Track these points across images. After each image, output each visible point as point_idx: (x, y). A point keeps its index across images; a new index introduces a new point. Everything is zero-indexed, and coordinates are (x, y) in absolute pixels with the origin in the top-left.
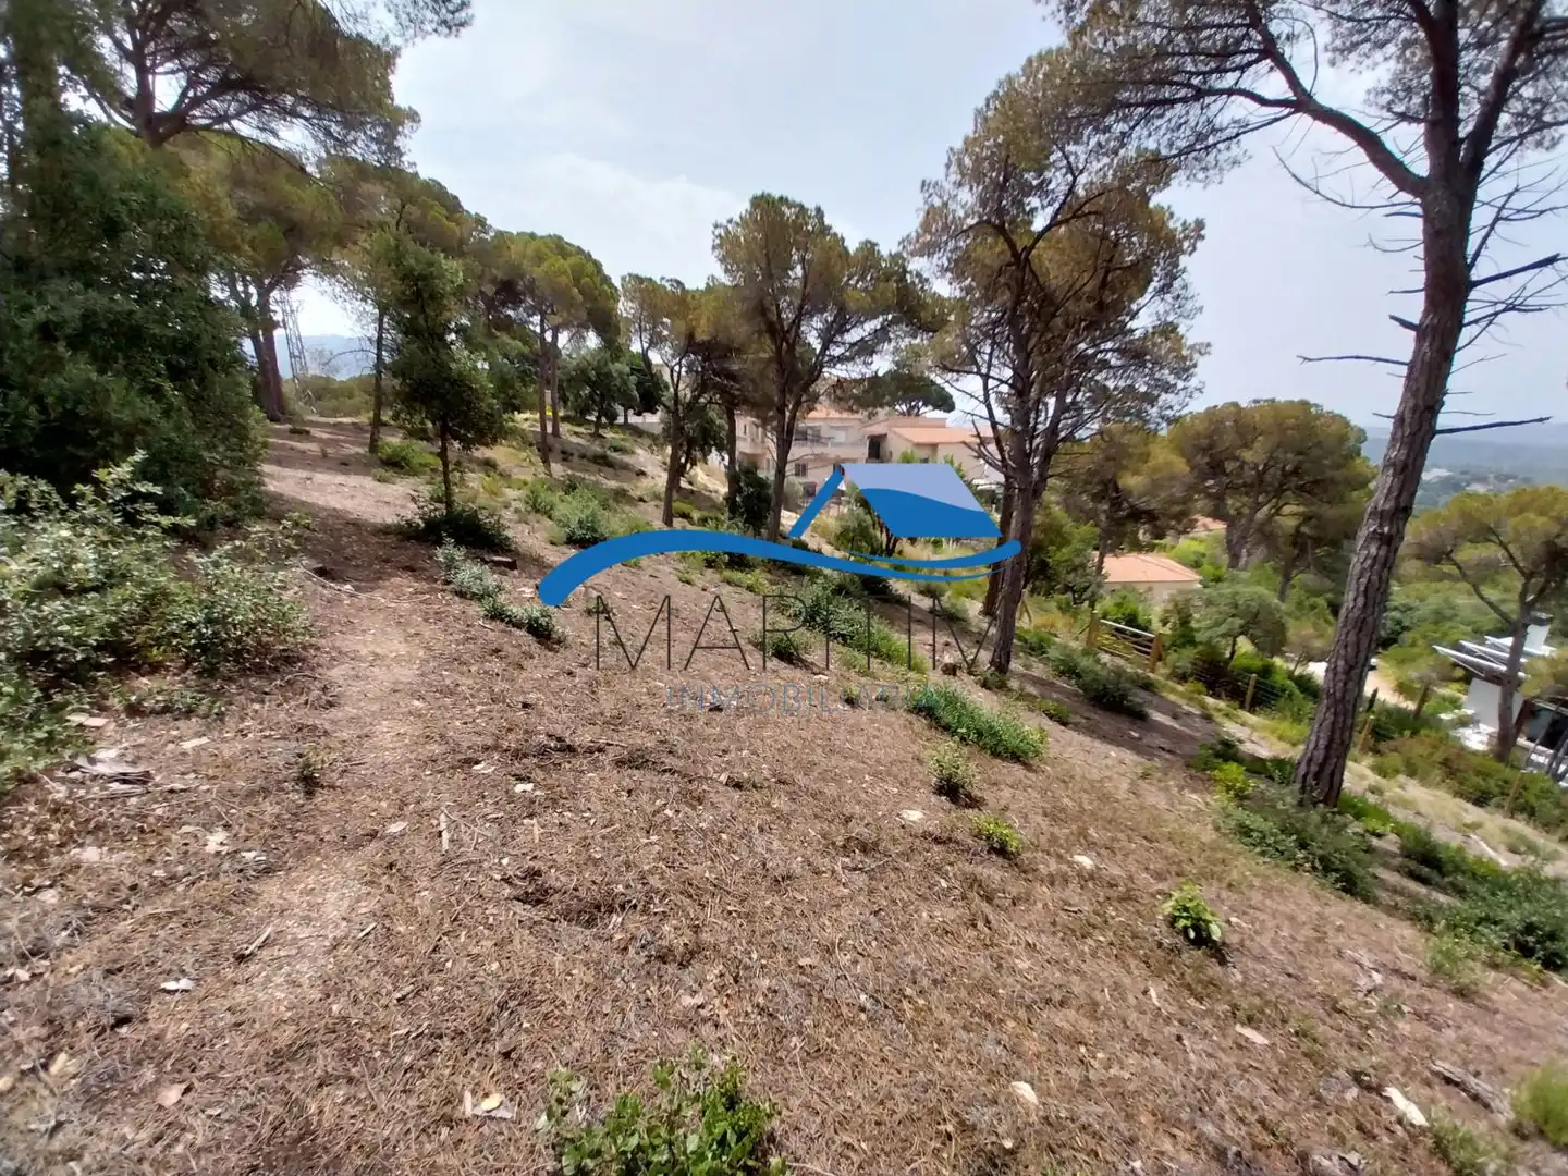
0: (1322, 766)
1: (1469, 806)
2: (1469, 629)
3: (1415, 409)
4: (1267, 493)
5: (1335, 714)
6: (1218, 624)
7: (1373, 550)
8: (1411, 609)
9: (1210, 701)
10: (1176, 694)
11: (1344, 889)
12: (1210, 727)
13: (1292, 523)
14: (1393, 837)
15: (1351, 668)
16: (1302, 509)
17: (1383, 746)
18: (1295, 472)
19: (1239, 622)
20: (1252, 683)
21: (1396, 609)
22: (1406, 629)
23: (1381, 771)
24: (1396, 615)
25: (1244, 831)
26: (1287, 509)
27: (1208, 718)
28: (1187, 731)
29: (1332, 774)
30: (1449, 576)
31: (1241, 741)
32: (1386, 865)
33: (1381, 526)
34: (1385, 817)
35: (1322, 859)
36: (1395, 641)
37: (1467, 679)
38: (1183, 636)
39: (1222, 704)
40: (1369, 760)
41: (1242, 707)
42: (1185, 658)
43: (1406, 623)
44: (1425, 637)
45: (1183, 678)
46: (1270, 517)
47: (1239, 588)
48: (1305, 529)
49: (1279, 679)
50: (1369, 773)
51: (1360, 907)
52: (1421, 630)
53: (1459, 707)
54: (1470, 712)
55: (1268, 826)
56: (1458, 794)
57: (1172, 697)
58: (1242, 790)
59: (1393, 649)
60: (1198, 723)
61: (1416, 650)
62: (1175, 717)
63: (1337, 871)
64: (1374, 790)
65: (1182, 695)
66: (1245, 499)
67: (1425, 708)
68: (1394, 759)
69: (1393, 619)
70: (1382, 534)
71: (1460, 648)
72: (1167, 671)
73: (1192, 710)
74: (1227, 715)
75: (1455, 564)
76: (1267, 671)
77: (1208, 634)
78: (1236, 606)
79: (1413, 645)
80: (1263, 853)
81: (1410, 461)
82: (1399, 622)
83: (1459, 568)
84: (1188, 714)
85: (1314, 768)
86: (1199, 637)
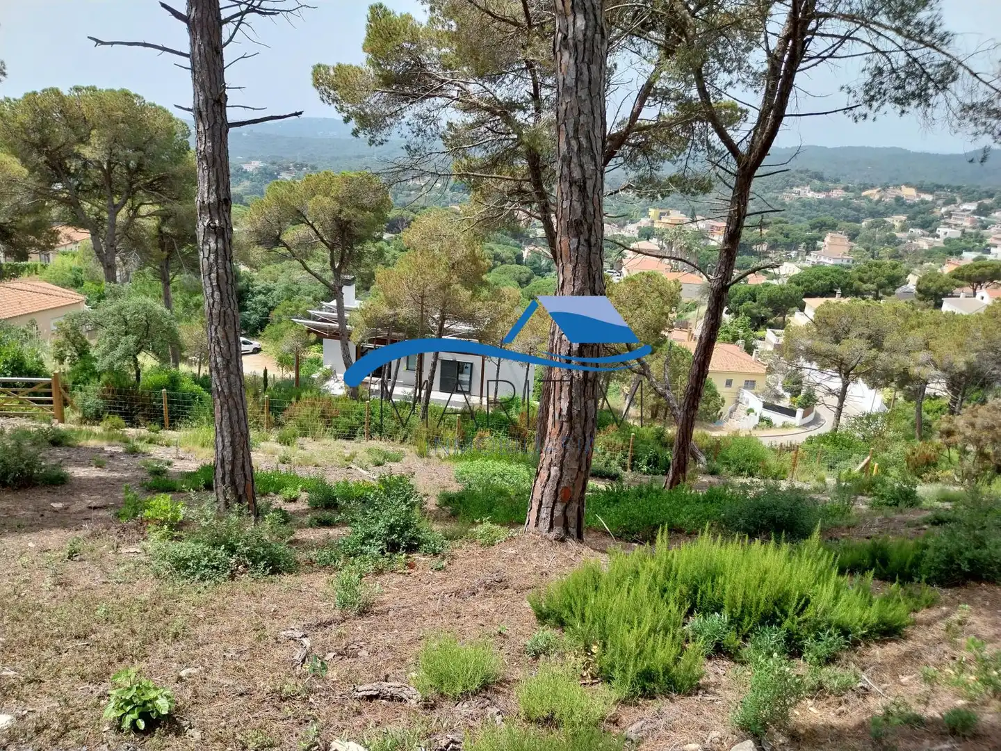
0: (233, 463)
1: (345, 442)
2: (311, 298)
3: (206, 101)
4: (120, 193)
5: (229, 410)
6: (113, 347)
7: (213, 245)
8: (269, 290)
9: (131, 432)
10: (96, 437)
11: (273, 572)
12: (139, 461)
13: (151, 223)
14: (304, 496)
15: (228, 362)
16: (157, 208)
17: (281, 418)
18: (139, 168)
19: (132, 339)
20: (165, 399)
21: (260, 292)
22: (271, 309)
23: (284, 441)
24: (261, 297)
25: (181, 564)
26: (144, 210)
27: (133, 452)
28: (116, 475)
29: (243, 468)
30: (284, 257)
31: (169, 464)
32: (301, 527)
33: (212, 219)
34: (295, 480)
35: (249, 555)
36: (267, 322)
37: (319, 341)
38: (84, 369)
39: (143, 431)
40: (275, 434)
41: (163, 427)
42: (91, 394)
43: (271, 304)
44: (285, 313)
45: (97, 418)
46: (131, 219)
47: (121, 302)
48: (166, 229)
49: (187, 385)
50: (278, 446)
51: (287, 579)
52: (281, 307)
53: (321, 365)
54: (328, 367)
55: (199, 548)
56: (337, 437)
57: (92, 443)
58: (174, 519)
59: (268, 329)
60: (127, 461)
61: (283, 326)
62: (100, 465)
63: (263, 558)
64: (284, 460)
65: (100, 437)
66: (101, 203)
67: (301, 374)
68: (291, 427)
69: (260, 302)
70: (215, 228)
71: (309, 317)
72: (78, 415)
73: (114, 449)
74: (151, 441)
75: (285, 245)
76: (174, 382)
77: (108, 359)
78: (126, 323)
79: (280, 322)
80: (202, 579)
81: (217, 153)
82: (265, 304)
83: (289, 249)
84: (112, 456)
85: (228, 467)
86: (98, 366)
